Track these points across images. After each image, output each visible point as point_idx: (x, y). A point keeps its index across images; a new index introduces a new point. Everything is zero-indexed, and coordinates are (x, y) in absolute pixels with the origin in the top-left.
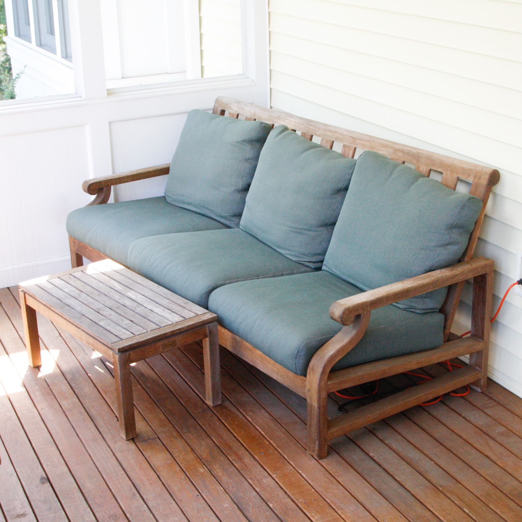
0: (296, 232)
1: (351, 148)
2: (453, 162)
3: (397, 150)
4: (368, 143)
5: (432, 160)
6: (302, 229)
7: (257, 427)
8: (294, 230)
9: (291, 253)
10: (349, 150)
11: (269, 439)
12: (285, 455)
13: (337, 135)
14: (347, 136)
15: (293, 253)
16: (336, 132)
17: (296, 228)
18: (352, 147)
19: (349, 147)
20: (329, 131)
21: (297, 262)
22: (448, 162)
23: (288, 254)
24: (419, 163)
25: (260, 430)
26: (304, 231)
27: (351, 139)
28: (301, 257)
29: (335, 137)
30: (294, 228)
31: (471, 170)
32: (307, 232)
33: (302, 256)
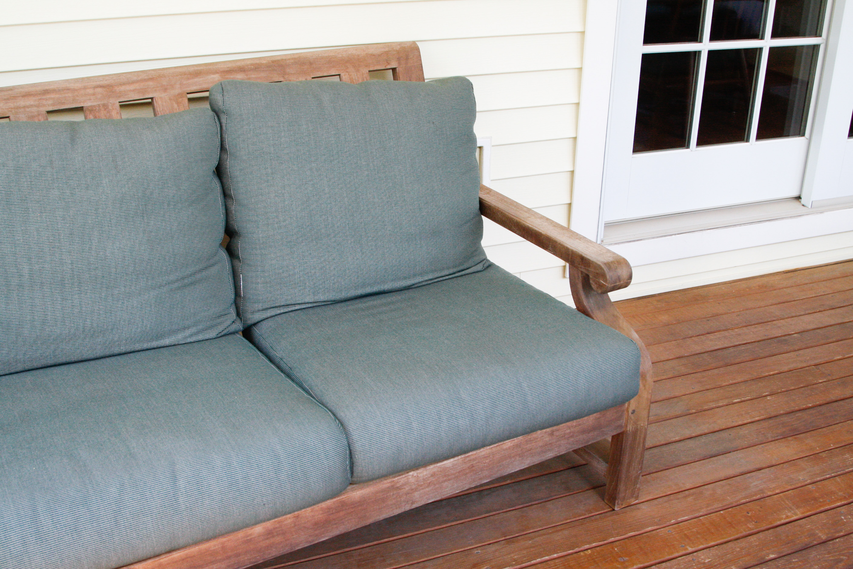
0: (185, 286)
1: (110, 107)
2: (350, 53)
3: (230, 71)
4: (151, 83)
5: (311, 64)
6: (194, 274)
7: (533, 562)
8: (176, 285)
9: (194, 330)
10: (109, 112)
11: (577, 550)
12: (627, 533)
13: (52, 96)
14: (85, 88)
15: (200, 327)
16: (46, 92)
17: (183, 278)
18: (114, 104)
19: (105, 106)
20: (23, 96)
21: (220, 335)
22: (341, 56)
23: (191, 336)
24: (286, 76)
25: (547, 558)
26: (198, 276)
27: (99, 90)
28: (220, 324)
29: (50, 102)
30: (177, 280)
31: (387, 53)
32: (204, 274)
33: (218, 321)
